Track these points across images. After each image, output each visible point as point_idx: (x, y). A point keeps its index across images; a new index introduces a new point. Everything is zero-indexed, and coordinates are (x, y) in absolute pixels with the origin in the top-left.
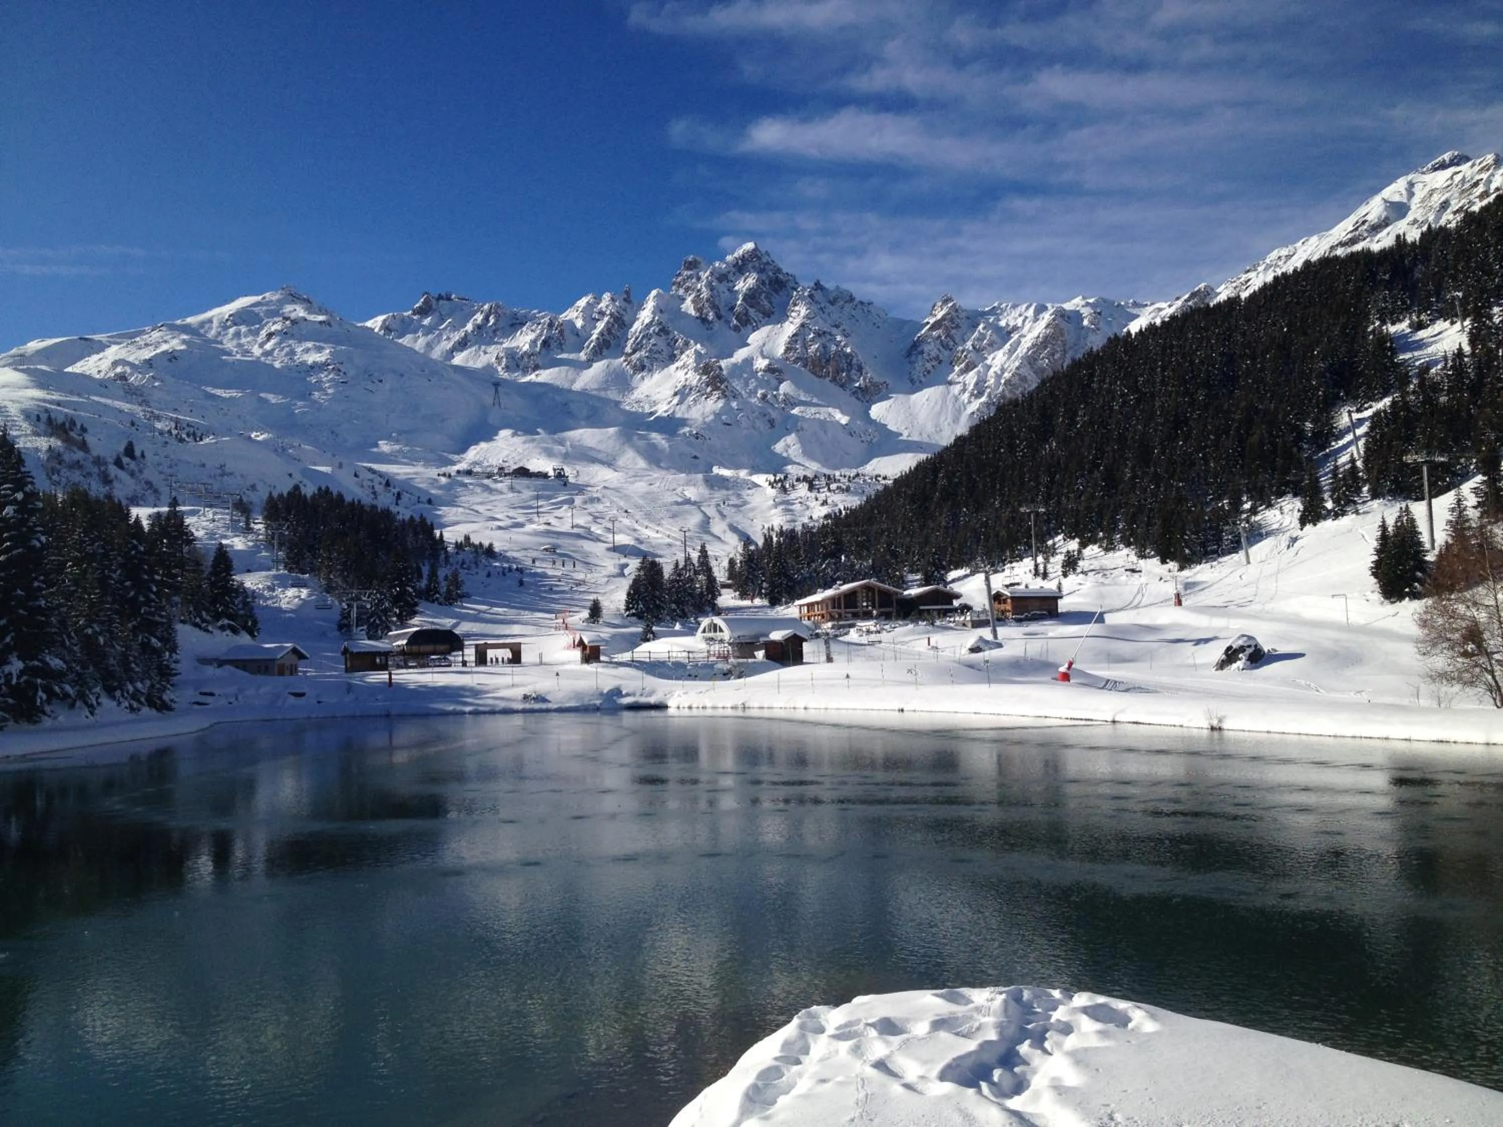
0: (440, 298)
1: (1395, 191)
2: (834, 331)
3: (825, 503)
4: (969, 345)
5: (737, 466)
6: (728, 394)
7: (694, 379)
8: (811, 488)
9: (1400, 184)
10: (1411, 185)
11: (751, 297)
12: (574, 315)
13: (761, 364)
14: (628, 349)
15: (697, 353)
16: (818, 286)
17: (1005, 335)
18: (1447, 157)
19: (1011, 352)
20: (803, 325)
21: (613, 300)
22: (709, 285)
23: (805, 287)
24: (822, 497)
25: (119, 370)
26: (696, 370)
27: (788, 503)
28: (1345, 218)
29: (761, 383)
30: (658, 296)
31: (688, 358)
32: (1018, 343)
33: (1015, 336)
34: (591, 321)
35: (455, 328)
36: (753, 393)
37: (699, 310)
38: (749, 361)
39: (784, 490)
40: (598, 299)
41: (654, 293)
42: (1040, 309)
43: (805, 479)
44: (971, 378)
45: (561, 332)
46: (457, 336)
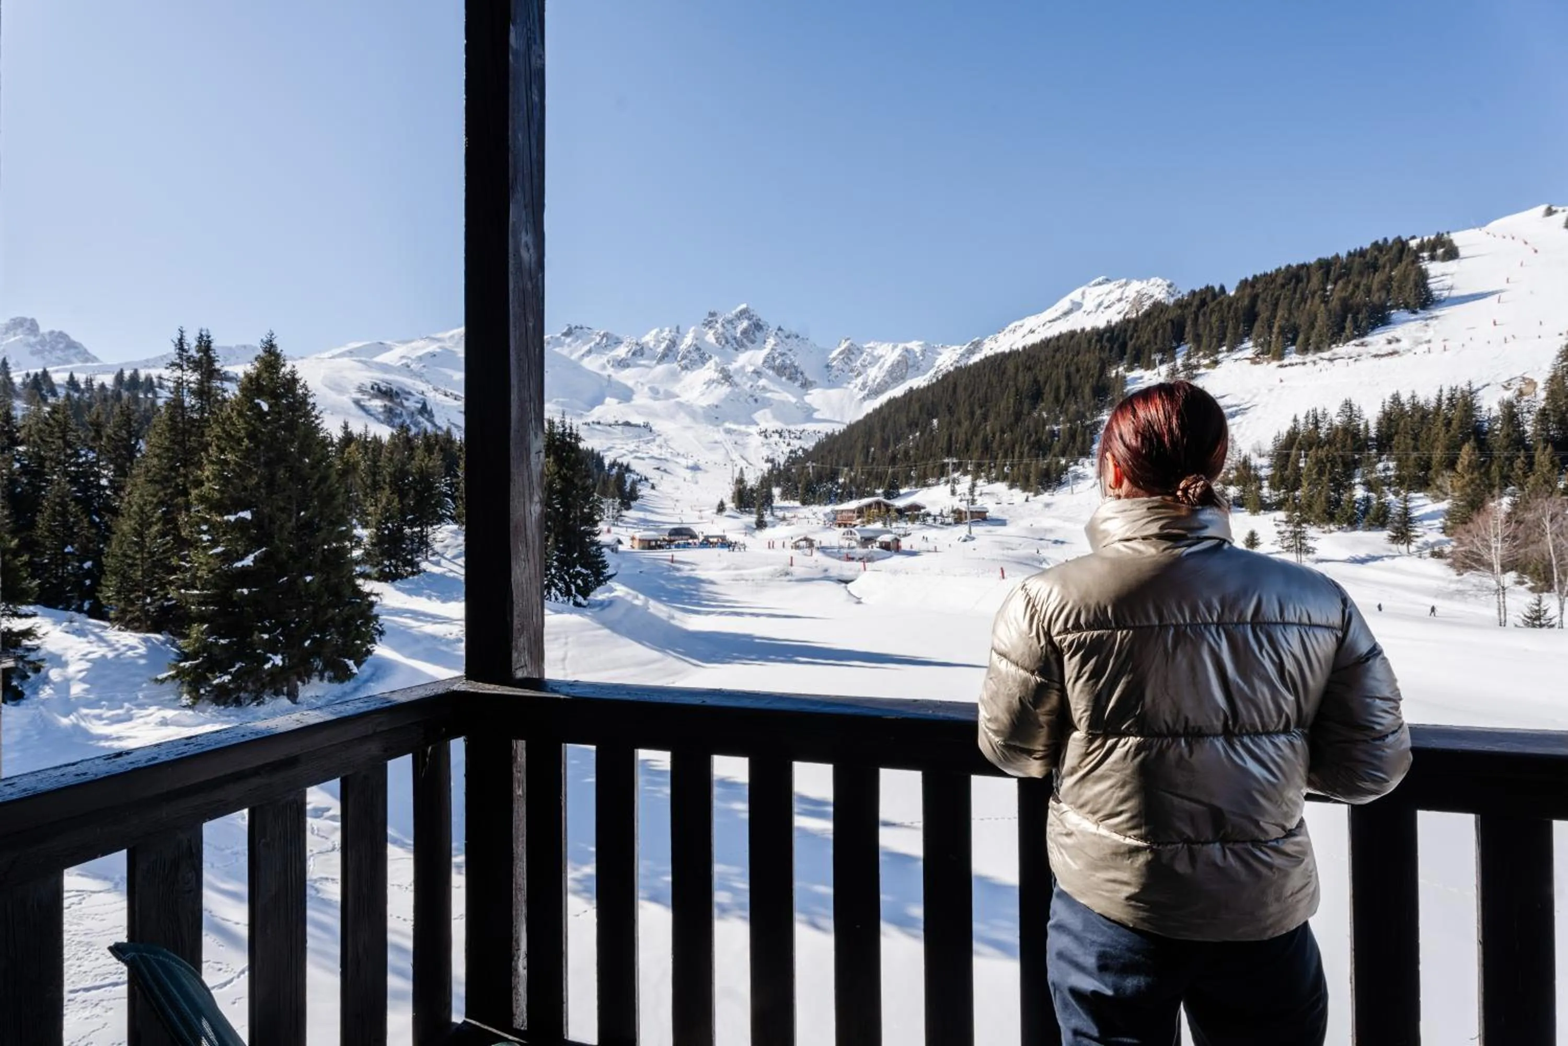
0: (576, 327)
1: (1076, 295)
2: (789, 353)
3: (789, 444)
4: (858, 364)
5: (739, 423)
6: (733, 384)
7: (716, 375)
8: (781, 436)
9: (1079, 291)
10: (1083, 293)
11: (745, 332)
12: (649, 339)
13: (750, 369)
14: (679, 359)
15: (716, 363)
16: (780, 329)
17: (876, 359)
18: (1101, 279)
19: (880, 368)
20: (772, 349)
21: (670, 331)
22: (723, 325)
23: (773, 329)
24: (787, 441)
25: (404, 361)
26: (716, 371)
27: (769, 444)
28: (1049, 307)
29: (750, 379)
30: (694, 330)
31: (711, 364)
32: (884, 363)
33: (882, 360)
34: (658, 342)
35: (585, 344)
36: (745, 383)
37: (717, 339)
38: (743, 367)
39: (766, 437)
40: (662, 331)
41: (693, 328)
42: (895, 347)
43: (777, 432)
44: (860, 380)
45: (642, 348)
46: (586, 348)
